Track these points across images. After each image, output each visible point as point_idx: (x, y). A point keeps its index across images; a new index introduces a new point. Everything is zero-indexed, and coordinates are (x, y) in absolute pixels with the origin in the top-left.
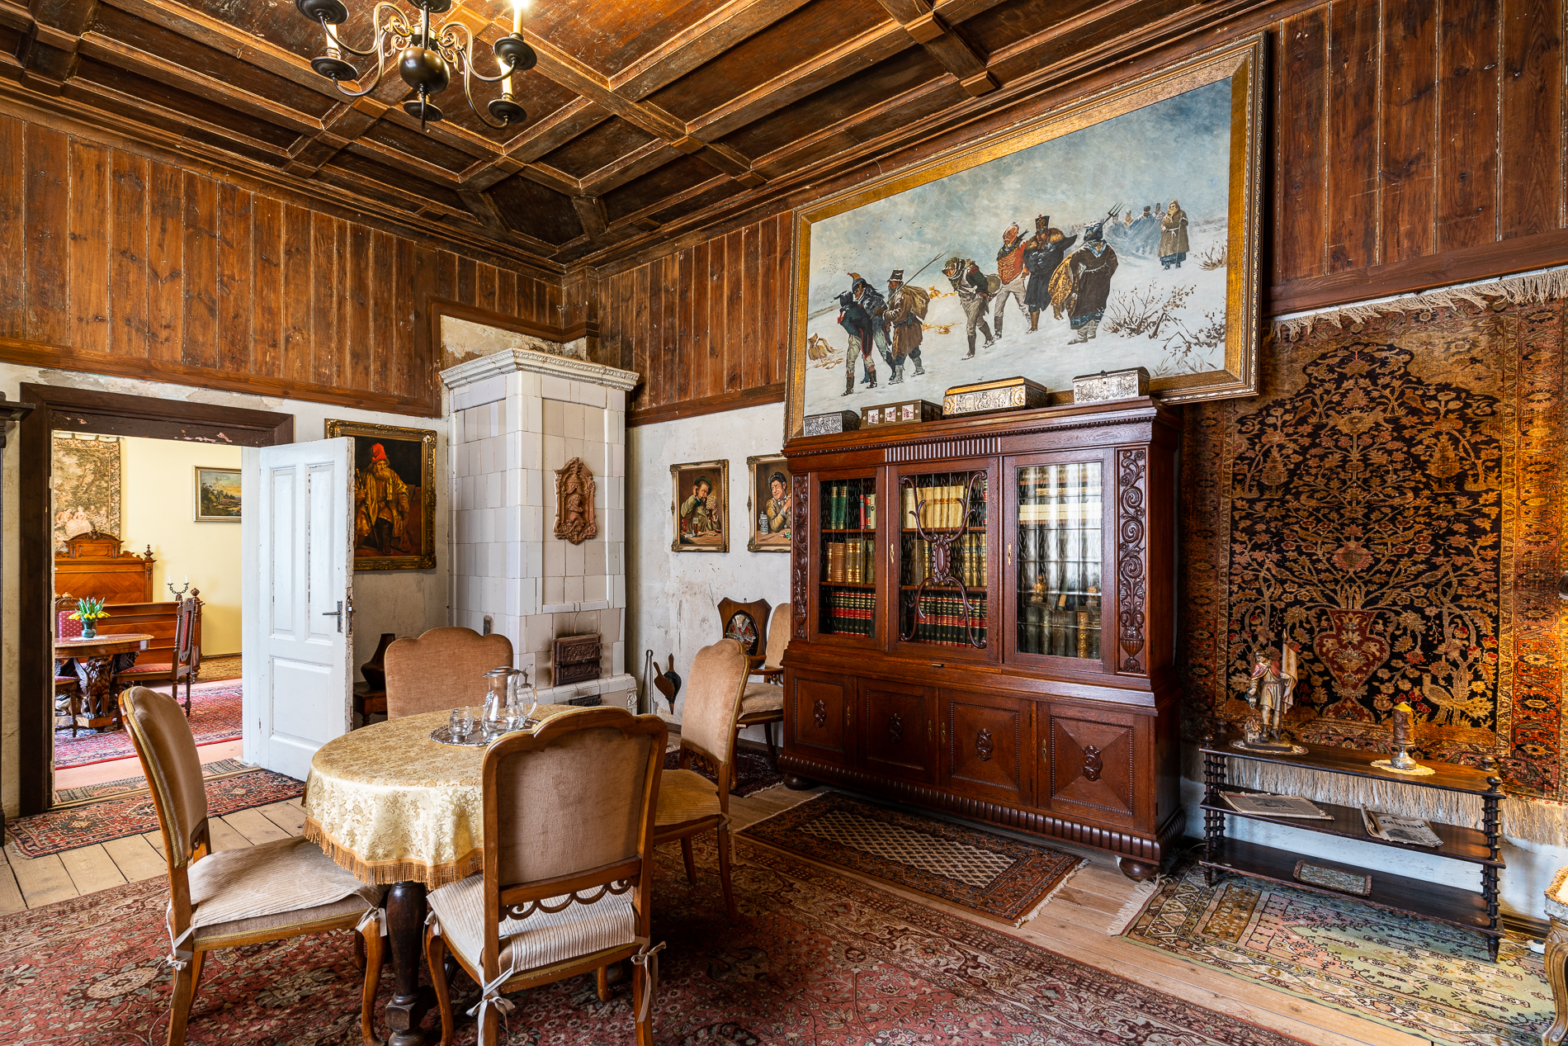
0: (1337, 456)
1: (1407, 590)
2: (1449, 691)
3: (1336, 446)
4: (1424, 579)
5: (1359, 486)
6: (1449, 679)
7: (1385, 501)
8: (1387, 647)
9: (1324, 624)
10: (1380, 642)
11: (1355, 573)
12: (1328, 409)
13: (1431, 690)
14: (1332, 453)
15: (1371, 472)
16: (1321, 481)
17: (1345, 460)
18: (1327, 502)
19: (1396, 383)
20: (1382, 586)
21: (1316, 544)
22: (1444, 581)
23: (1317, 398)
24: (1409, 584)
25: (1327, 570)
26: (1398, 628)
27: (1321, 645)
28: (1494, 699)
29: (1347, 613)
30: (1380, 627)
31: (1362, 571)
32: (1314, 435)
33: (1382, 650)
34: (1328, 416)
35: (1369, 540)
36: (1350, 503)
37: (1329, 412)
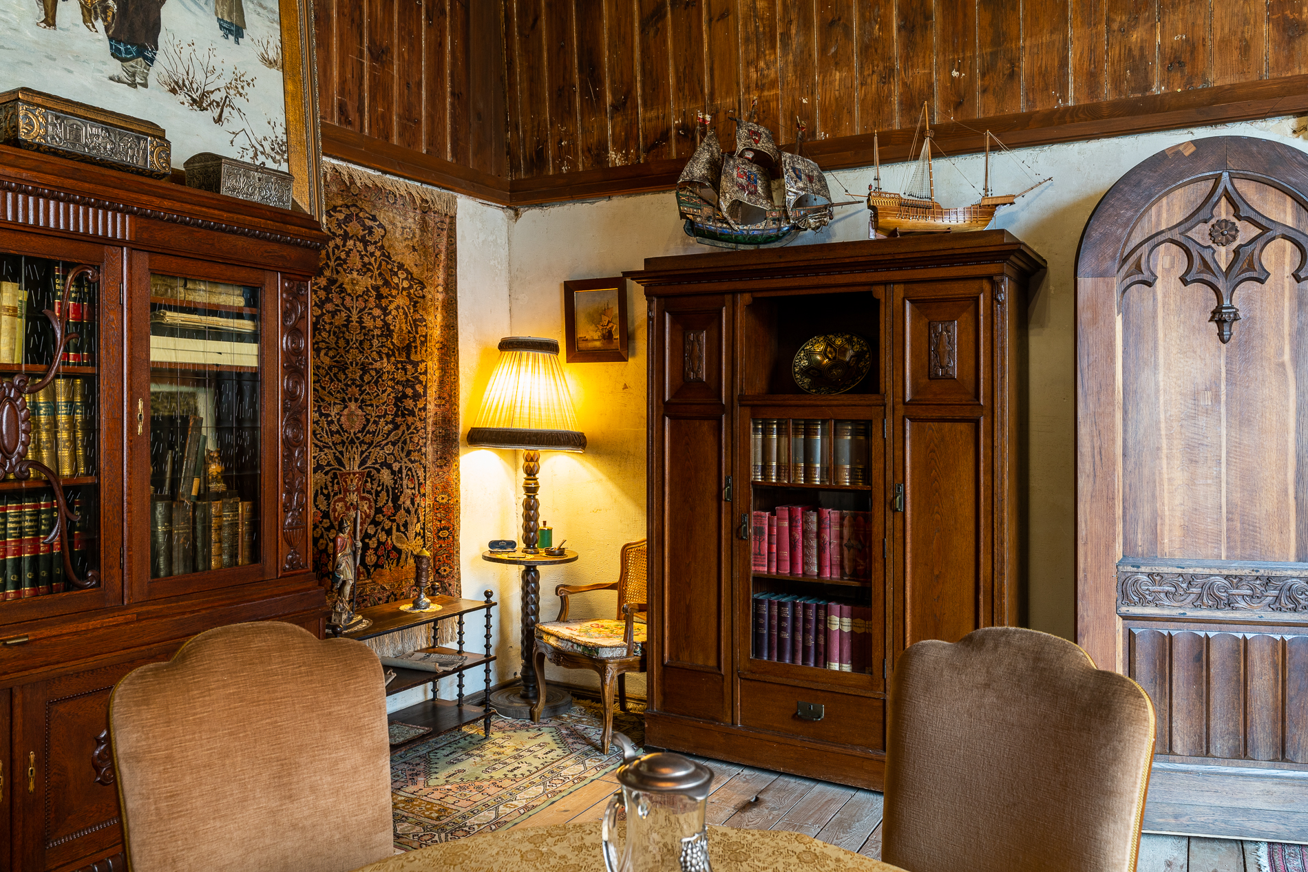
0: (344, 314)
1: (383, 449)
2: (406, 535)
3: (343, 304)
4: (392, 438)
5: (357, 348)
6: (406, 525)
7: (372, 364)
8: (373, 504)
9: (336, 487)
10: (369, 500)
11: (355, 434)
12: (338, 265)
13: (397, 537)
14: (340, 311)
15: (365, 335)
16: (332, 339)
17: (348, 320)
18: (336, 361)
19: (378, 253)
20: (370, 444)
21: (330, 404)
22: (403, 439)
23: (330, 250)
24: (384, 443)
25: (338, 432)
26: (379, 486)
27: (334, 510)
28: (423, 537)
29: (349, 474)
30: (369, 485)
31: (359, 432)
32: (327, 289)
33: (370, 508)
34: (338, 272)
35: (363, 401)
36: (351, 363)
37: (339, 268)
